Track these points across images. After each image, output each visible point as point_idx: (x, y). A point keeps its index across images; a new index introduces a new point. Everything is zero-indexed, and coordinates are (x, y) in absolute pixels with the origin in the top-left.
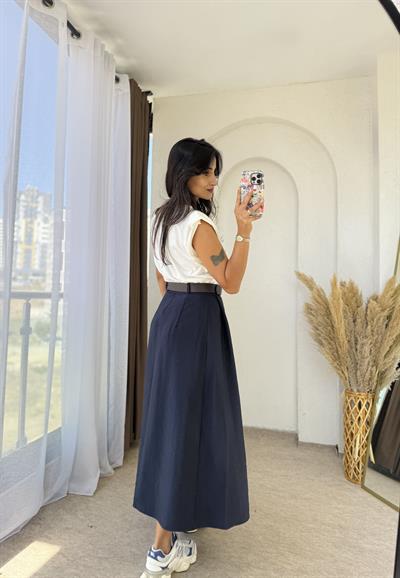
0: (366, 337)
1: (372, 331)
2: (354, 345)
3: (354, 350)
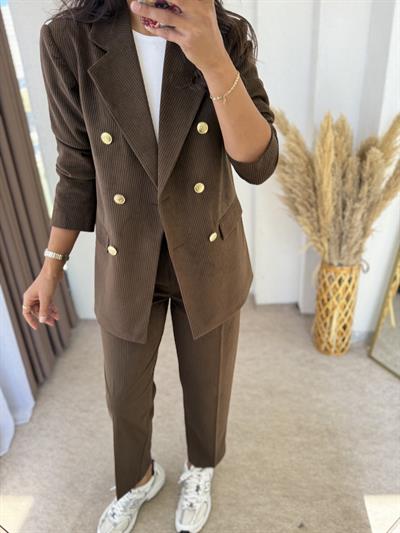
0: (358, 200)
1: (369, 191)
2: (341, 212)
3: (340, 218)
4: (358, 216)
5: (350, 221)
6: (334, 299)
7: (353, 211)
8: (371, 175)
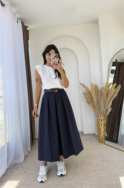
0: (101, 100)
1: (103, 98)
2: (98, 103)
4: (102, 103)
5: (100, 104)
6: (101, 125)
7: (101, 102)
8: (103, 94)
